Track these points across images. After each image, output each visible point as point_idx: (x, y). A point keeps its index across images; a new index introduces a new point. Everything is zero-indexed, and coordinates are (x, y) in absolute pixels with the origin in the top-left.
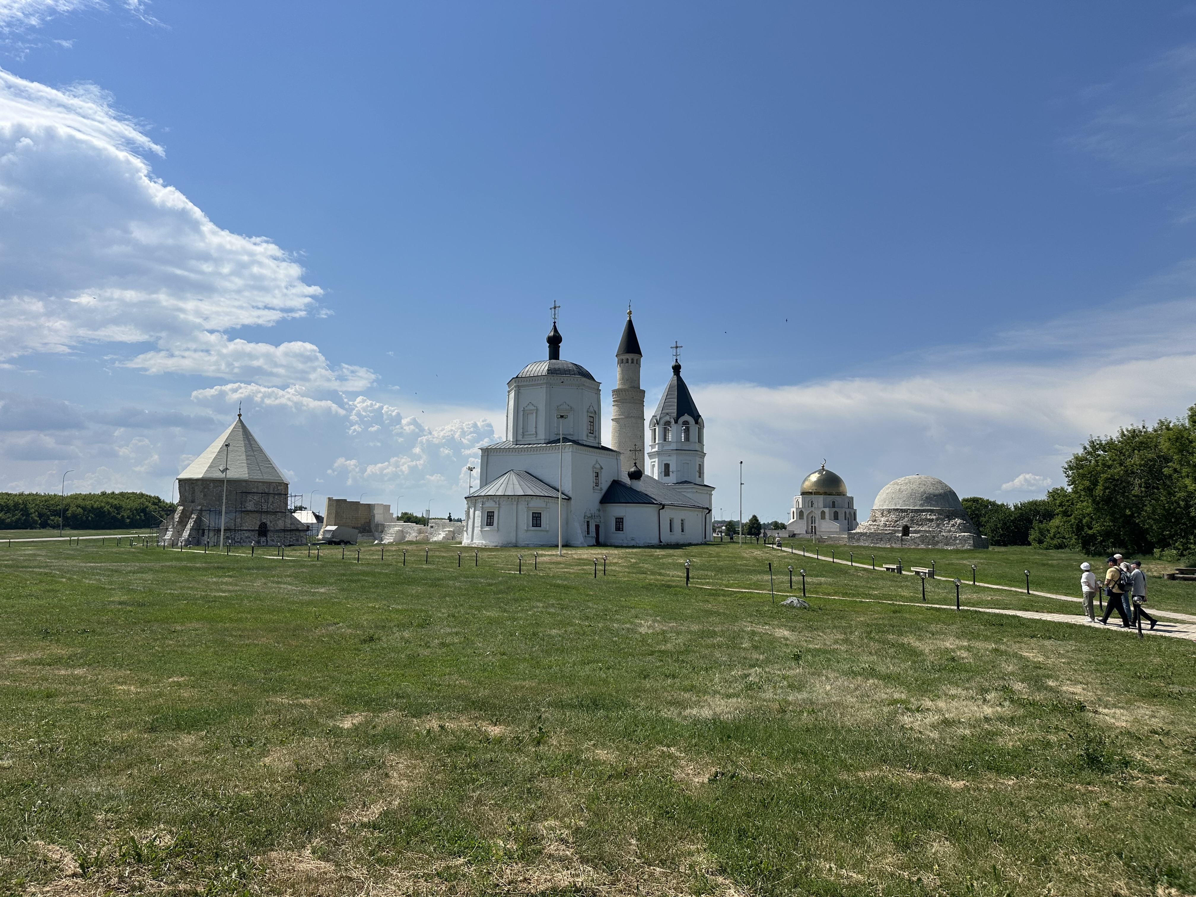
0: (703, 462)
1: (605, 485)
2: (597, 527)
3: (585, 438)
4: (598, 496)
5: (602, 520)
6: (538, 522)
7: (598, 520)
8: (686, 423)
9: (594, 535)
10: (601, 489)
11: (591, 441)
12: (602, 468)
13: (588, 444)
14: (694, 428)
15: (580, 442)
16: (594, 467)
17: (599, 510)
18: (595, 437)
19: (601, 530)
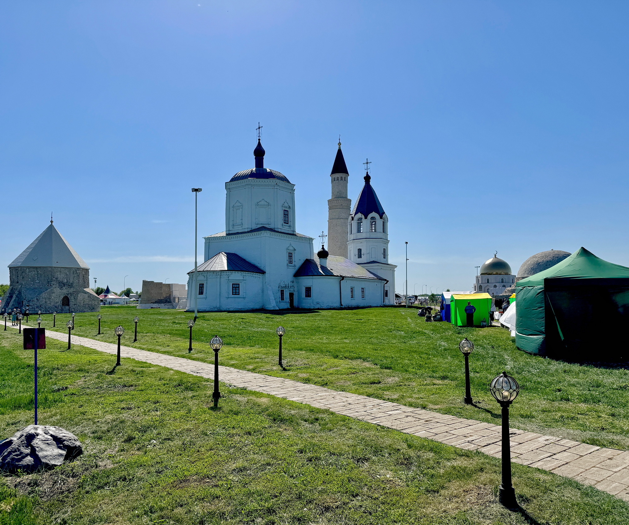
0: (387, 247)
1: (298, 262)
2: (291, 295)
3: (280, 226)
4: (293, 271)
5: (296, 289)
6: (237, 291)
7: (292, 289)
8: (373, 218)
9: (288, 300)
10: (295, 266)
11: (286, 229)
12: (295, 250)
13: (283, 231)
14: (379, 222)
15: (276, 230)
16: (287, 249)
17: (293, 282)
18: (290, 226)
19: (295, 298)
